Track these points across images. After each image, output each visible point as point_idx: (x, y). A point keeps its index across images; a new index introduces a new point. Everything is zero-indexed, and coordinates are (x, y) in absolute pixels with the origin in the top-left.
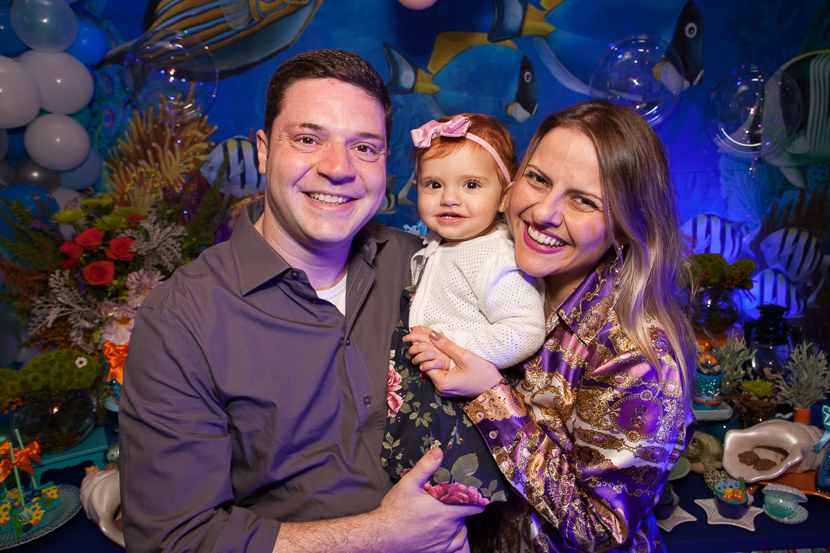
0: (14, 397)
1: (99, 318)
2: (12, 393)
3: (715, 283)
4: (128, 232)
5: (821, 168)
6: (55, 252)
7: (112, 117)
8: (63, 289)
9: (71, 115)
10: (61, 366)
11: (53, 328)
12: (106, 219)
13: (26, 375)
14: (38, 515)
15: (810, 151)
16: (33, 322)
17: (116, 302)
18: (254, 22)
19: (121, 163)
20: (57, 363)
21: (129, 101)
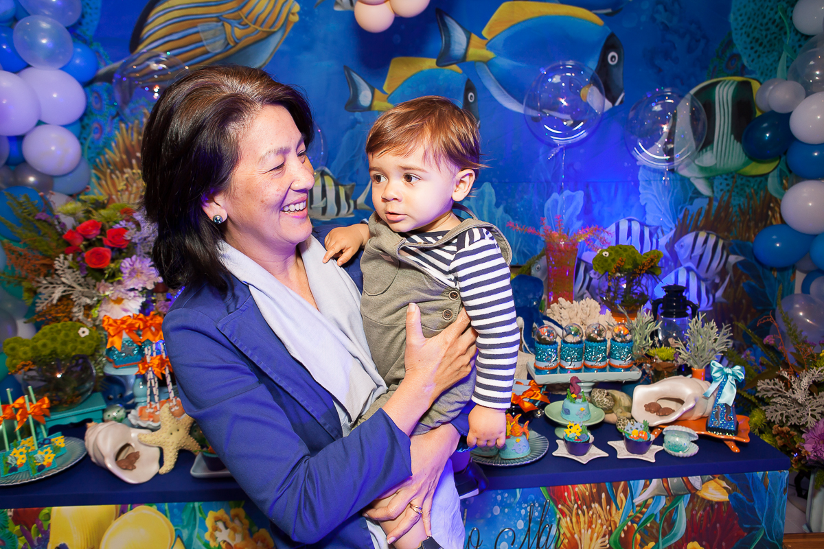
0: (25, 360)
1: (98, 296)
2: (24, 357)
3: (629, 269)
4: (123, 223)
5: (726, 179)
6: (58, 240)
7: (101, 130)
8: (66, 270)
9: (65, 126)
10: (67, 335)
11: (56, 305)
12: (103, 212)
13: (36, 342)
14: (49, 458)
15: (716, 164)
16: (40, 299)
17: (112, 283)
18: (229, 47)
19: (109, 171)
20: (63, 333)
21: (118, 114)
